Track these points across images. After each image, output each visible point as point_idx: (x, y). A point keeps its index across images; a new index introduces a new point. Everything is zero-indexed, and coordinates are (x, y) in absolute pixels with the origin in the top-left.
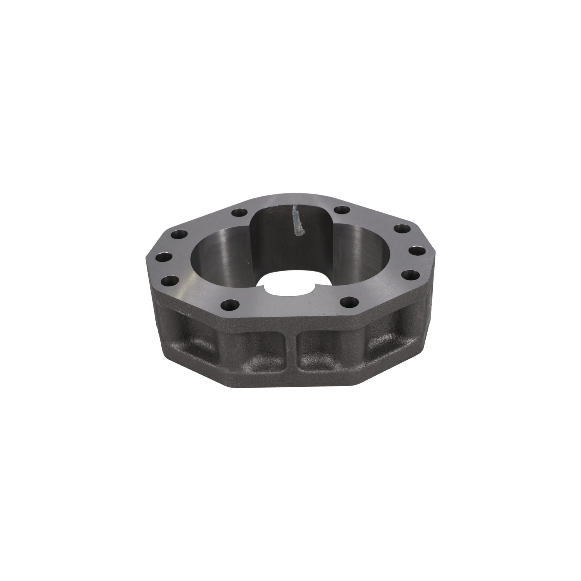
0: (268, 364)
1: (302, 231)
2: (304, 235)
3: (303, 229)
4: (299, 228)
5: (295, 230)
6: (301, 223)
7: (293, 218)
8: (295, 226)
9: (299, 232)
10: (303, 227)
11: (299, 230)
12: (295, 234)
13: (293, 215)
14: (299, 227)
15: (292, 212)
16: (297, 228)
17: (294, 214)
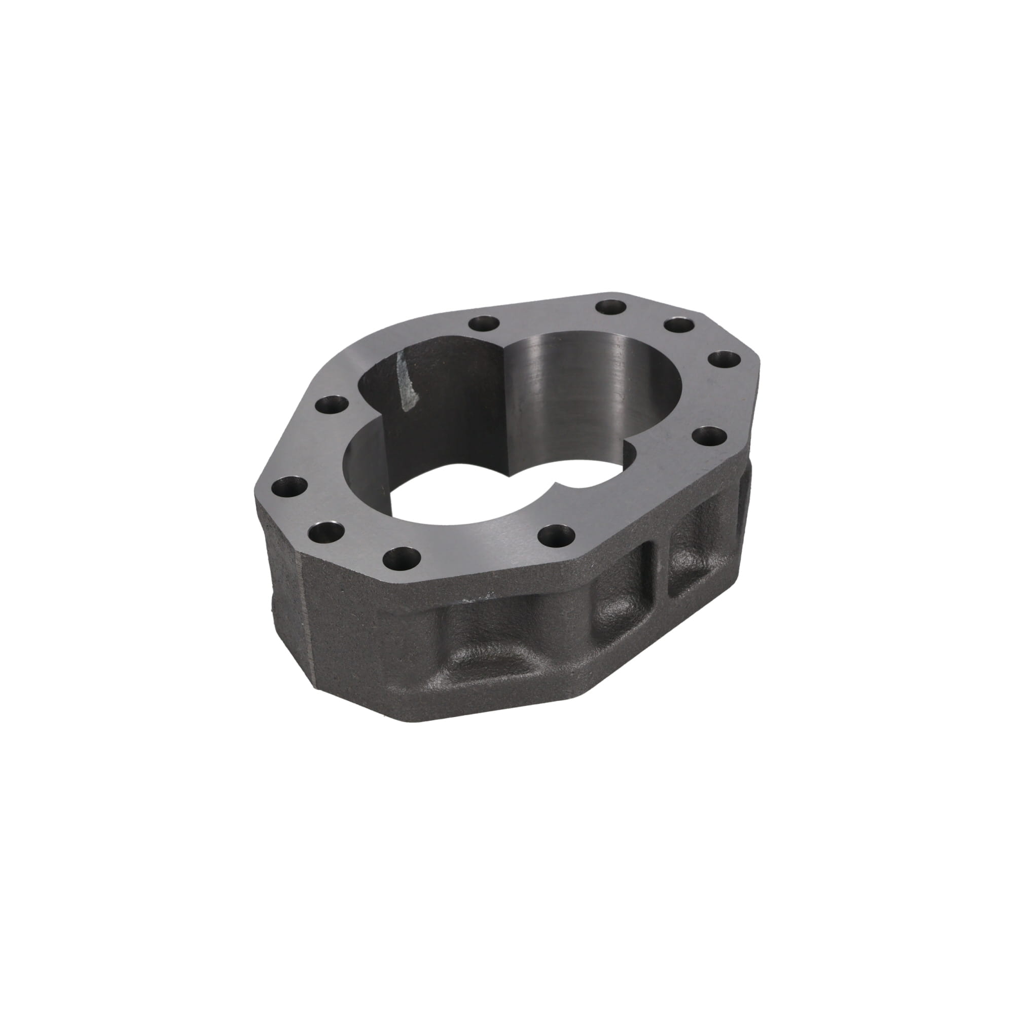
0: (615, 619)
1: (414, 397)
2: (418, 403)
3: (414, 394)
4: (408, 395)
5: (402, 402)
6: (411, 383)
7: (399, 378)
8: (403, 392)
9: (408, 402)
10: (414, 390)
11: (409, 398)
12: (403, 408)
13: (398, 372)
14: (409, 391)
15: (396, 367)
16: (406, 395)
17: (400, 370)
